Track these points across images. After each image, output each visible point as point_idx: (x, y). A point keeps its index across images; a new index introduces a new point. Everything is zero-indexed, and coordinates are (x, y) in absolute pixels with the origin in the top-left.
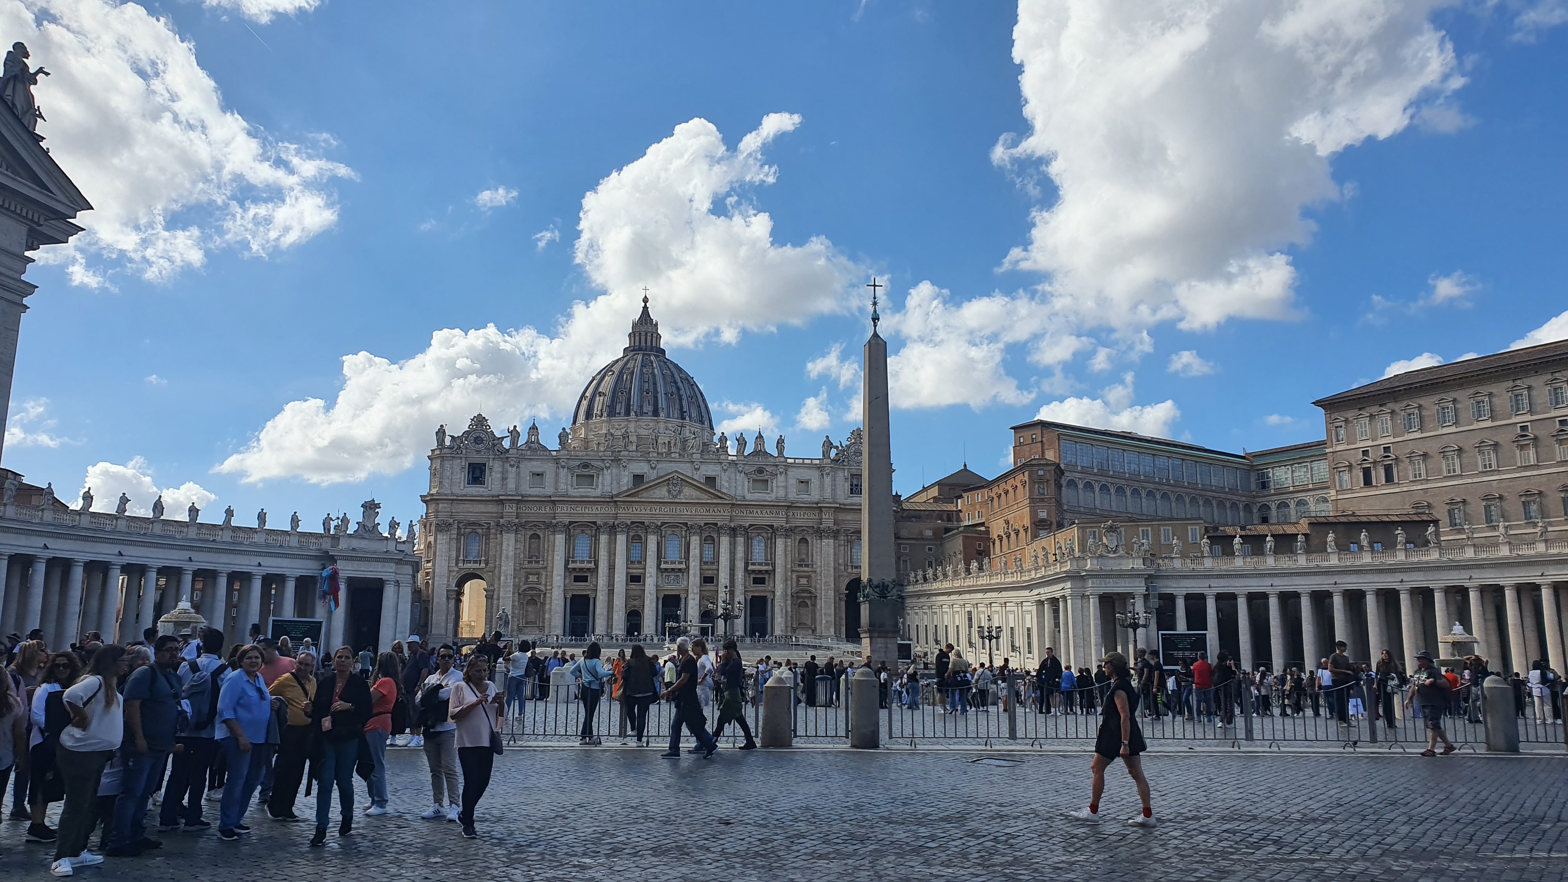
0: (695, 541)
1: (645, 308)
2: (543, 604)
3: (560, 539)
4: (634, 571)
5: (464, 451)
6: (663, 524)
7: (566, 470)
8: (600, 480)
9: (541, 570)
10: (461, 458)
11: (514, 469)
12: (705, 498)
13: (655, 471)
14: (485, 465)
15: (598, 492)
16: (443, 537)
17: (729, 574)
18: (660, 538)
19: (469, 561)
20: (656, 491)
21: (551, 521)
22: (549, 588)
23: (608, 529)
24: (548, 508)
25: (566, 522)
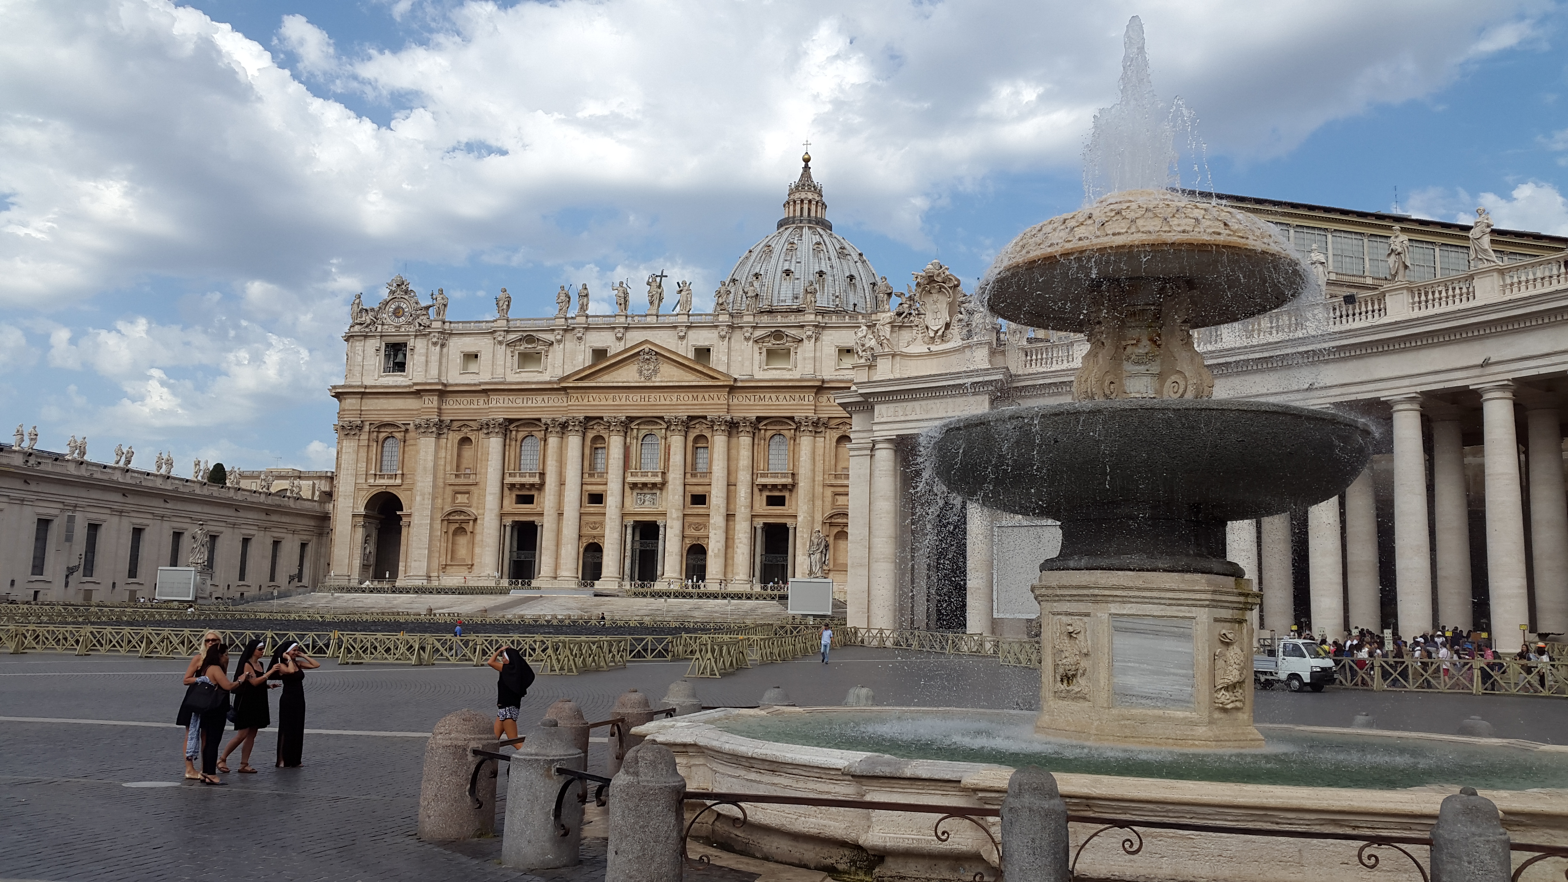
0: (677, 444)
1: (806, 168)
2: (473, 533)
3: (494, 443)
4: (593, 487)
5: (380, 327)
6: (631, 419)
7: (504, 347)
8: (549, 360)
9: (472, 488)
10: (375, 337)
11: (438, 347)
12: (690, 379)
13: (620, 343)
14: (405, 345)
15: (546, 377)
16: (349, 445)
17: (728, 491)
18: (628, 439)
19: (382, 476)
20: (620, 371)
21: (484, 419)
22: (481, 511)
23: (559, 429)
24: (481, 402)
25: (505, 419)
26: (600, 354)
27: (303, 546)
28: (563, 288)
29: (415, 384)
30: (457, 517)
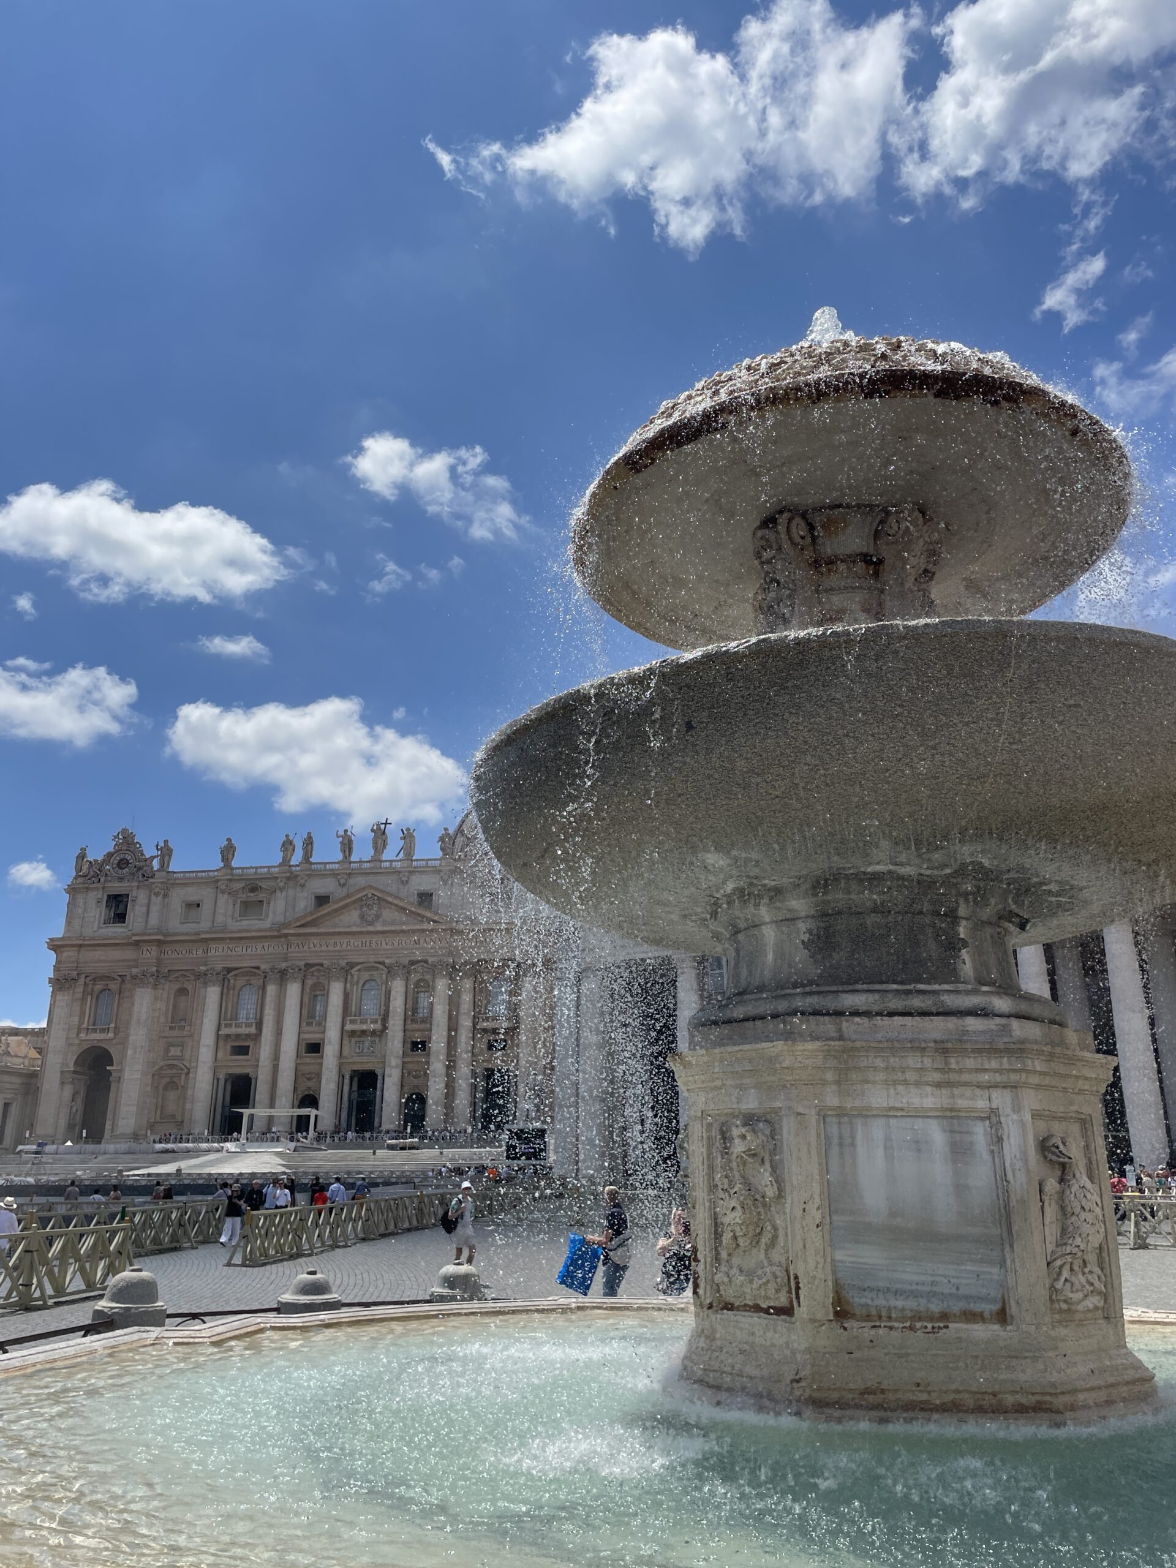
0: (398, 988)
2: (185, 1088)
3: (213, 994)
4: (311, 1036)
5: (102, 879)
6: (352, 965)
7: (226, 895)
8: (271, 908)
9: (186, 1040)
10: (97, 889)
11: (160, 898)
12: (413, 924)
13: (345, 889)
14: (128, 895)
15: (267, 924)
16: (64, 998)
17: (449, 1037)
18: (348, 985)
19: (95, 1031)
20: (342, 917)
21: (203, 968)
22: (194, 1064)
23: (278, 976)
24: (200, 952)
25: (224, 968)
26: (322, 900)
27: (7, 1105)
28: (287, 836)
29: (134, 935)
30: (169, 1071)
